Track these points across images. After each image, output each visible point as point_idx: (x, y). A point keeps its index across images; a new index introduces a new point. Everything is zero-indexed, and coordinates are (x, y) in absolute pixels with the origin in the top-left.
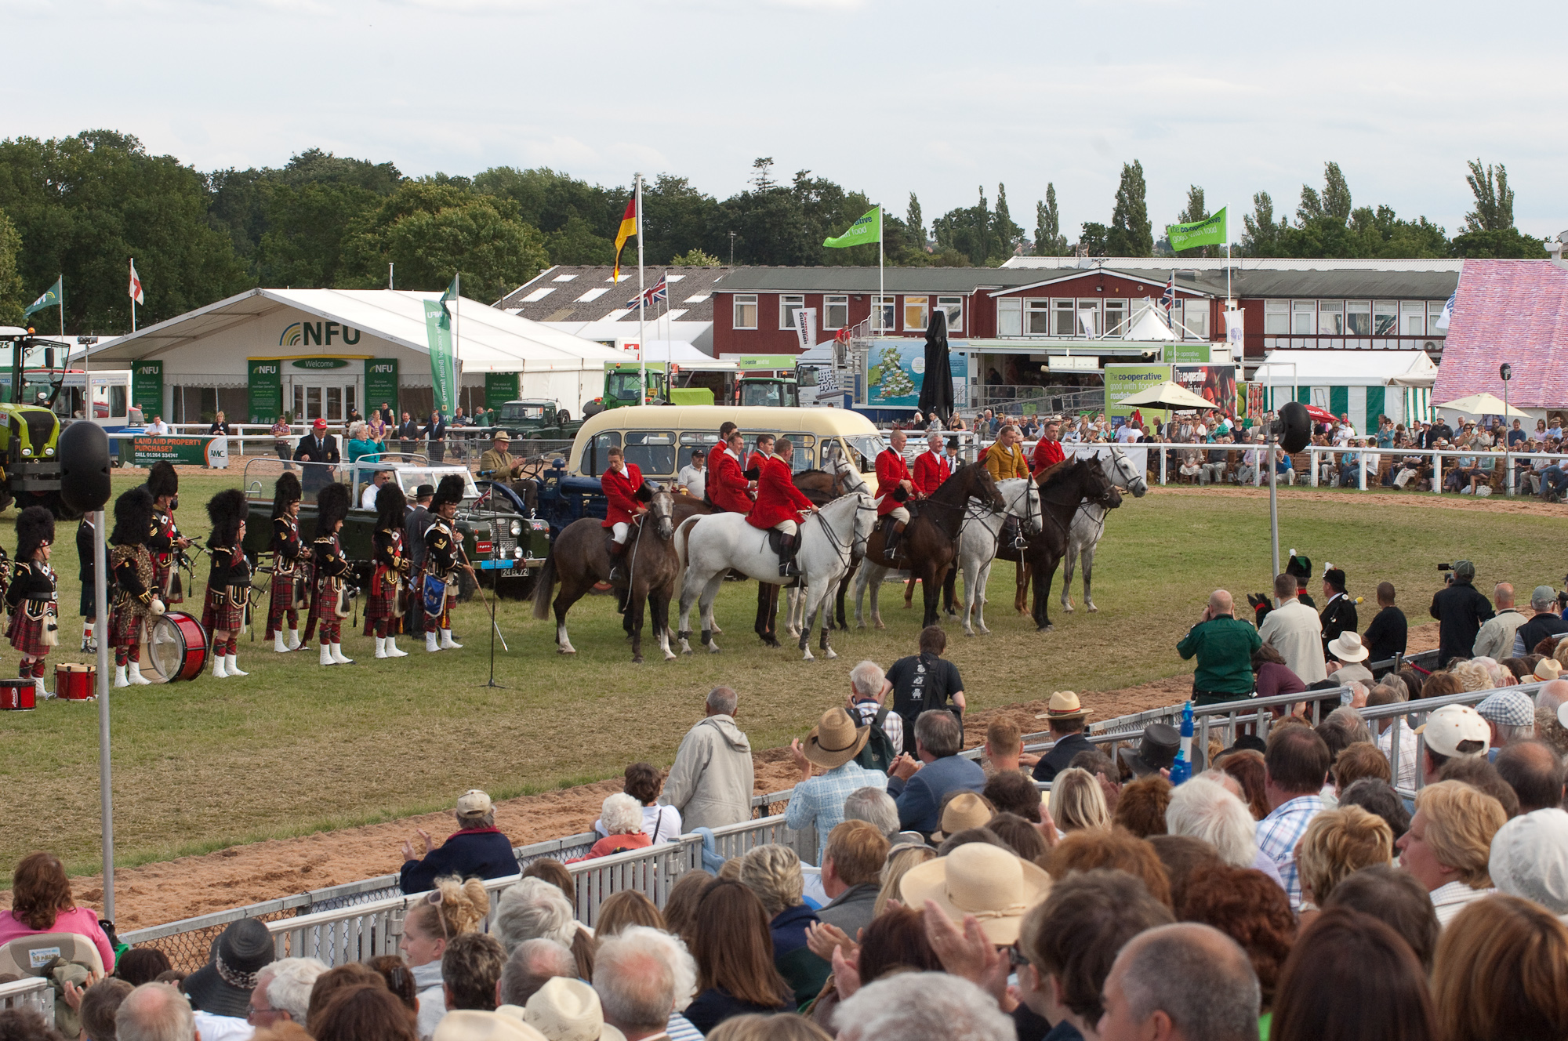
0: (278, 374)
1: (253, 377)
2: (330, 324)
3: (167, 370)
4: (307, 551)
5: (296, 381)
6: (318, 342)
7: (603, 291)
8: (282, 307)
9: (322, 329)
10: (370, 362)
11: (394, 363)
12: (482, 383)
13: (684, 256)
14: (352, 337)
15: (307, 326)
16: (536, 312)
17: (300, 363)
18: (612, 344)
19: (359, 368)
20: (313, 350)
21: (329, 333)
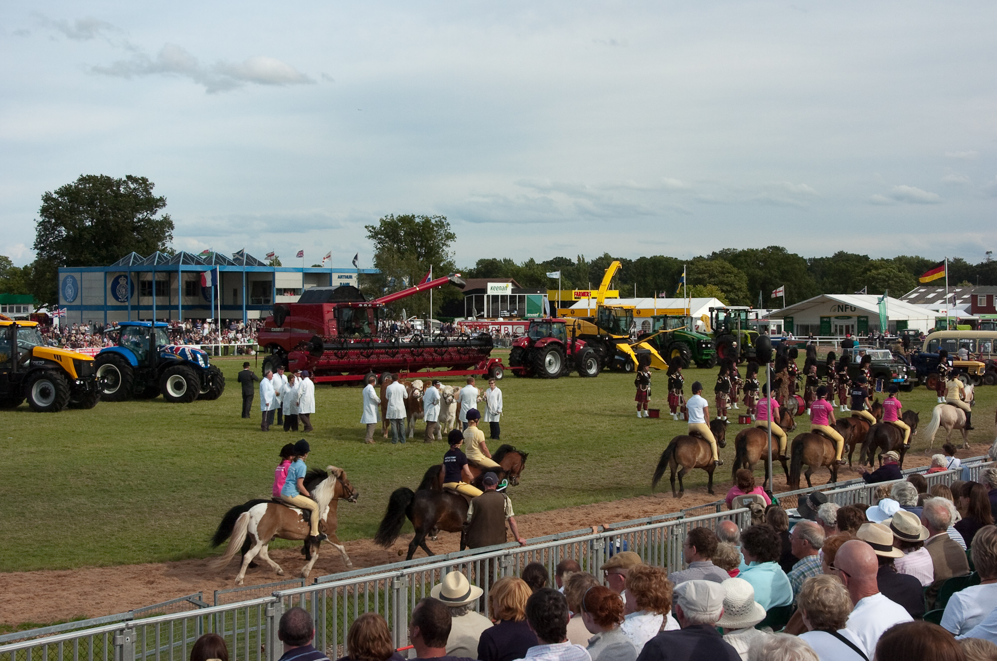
0: (830, 321)
1: (822, 322)
2: (846, 305)
3: (794, 320)
4: (838, 376)
5: (836, 323)
6: (842, 311)
7: (935, 294)
8: (831, 300)
9: (844, 307)
10: (859, 317)
11: (867, 317)
12: (895, 323)
13: (962, 283)
14: (853, 309)
15: (839, 306)
16: (912, 301)
17: (837, 318)
18: (937, 311)
19: (856, 320)
20: (841, 313)
21: (846, 308)
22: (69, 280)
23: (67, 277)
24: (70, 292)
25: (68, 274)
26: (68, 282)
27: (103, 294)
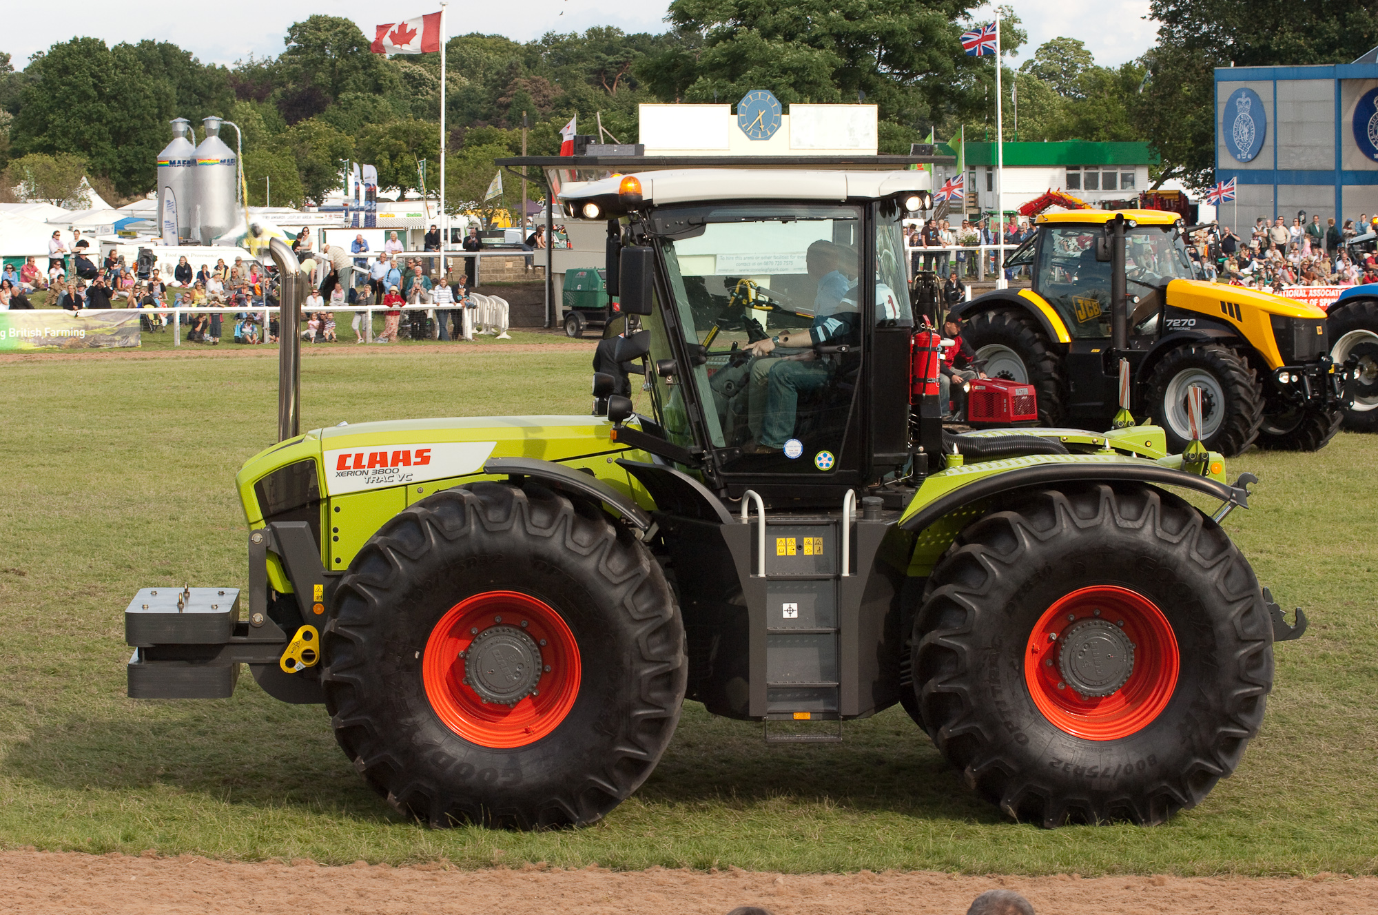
22: (1244, 100)
23: (1237, 94)
24: (1244, 133)
25: (1241, 84)
26: (1239, 107)
27: (1331, 141)
